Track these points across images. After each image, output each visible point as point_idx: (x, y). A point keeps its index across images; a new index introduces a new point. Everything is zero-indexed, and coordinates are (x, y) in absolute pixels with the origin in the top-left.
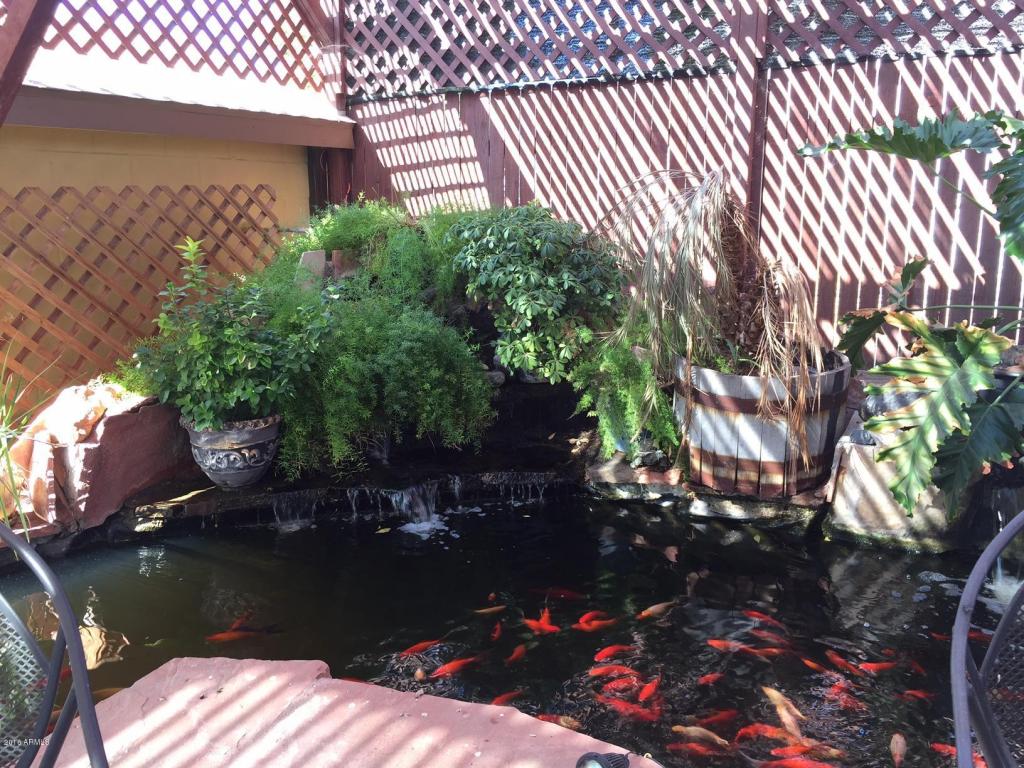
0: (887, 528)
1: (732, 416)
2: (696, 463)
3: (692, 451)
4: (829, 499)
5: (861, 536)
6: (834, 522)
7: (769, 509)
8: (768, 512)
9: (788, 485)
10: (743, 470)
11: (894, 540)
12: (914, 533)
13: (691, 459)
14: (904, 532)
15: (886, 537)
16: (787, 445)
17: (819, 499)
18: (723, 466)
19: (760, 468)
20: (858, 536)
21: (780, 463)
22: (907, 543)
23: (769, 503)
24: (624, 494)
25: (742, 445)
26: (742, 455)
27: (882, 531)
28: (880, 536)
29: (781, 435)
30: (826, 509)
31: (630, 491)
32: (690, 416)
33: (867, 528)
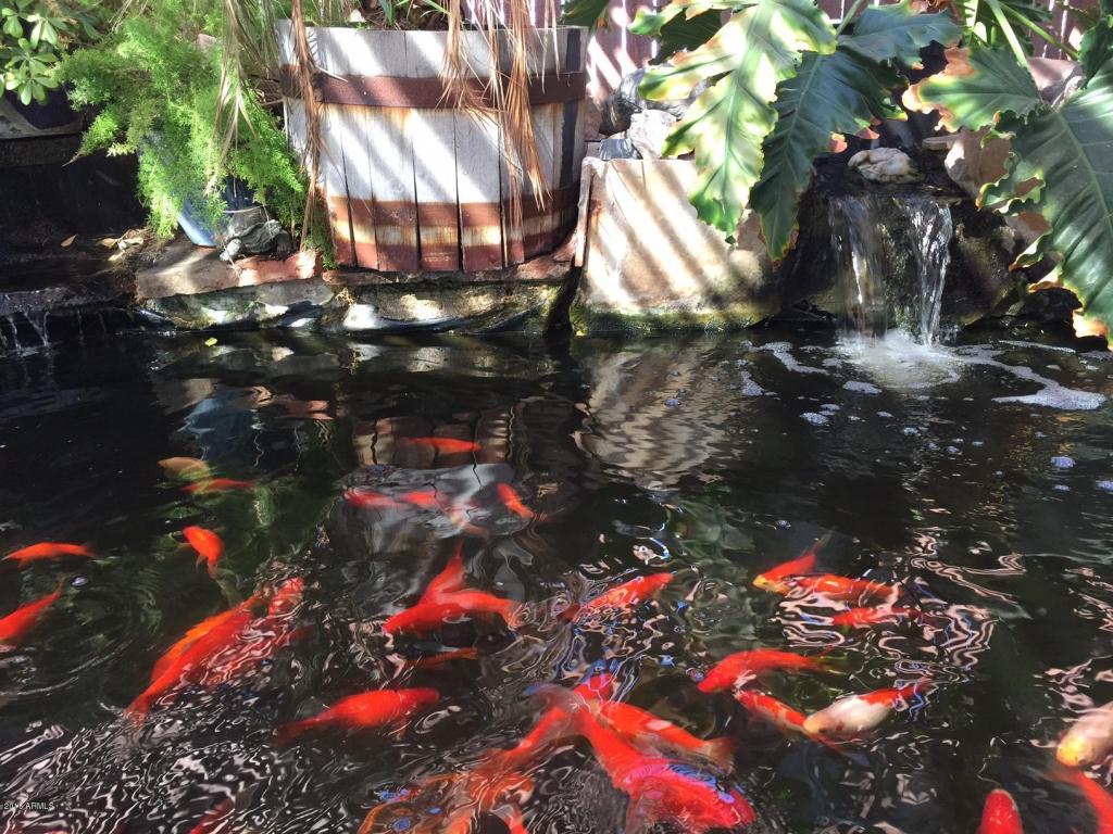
0: (673, 297)
1: (396, 116)
2: (342, 228)
3: (332, 206)
4: (579, 261)
5: (634, 318)
6: (589, 302)
7: (481, 299)
8: (481, 303)
9: (510, 243)
10: (430, 225)
11: (685, 315)
12: (715, 298)
13: (333, 223)
14: (698, 298)
15: (671, 312)
16: (501, 167)
17: (562, 263)
18: (392, 223)
19: (460, 216)
20: (629, 319)
21: (492, 205)
22: (704, 316)
23: (480, 286)
24: (217, 315)
25: (422, 177)
26: (426, 196)
27: (665, 304)
28: (661, 313)
29: (489, 147)
30: (574, 279)
31: (228, 308)
32: (317, 132)
33: (643, 302)
